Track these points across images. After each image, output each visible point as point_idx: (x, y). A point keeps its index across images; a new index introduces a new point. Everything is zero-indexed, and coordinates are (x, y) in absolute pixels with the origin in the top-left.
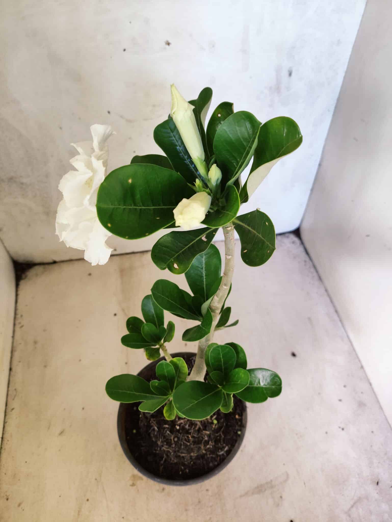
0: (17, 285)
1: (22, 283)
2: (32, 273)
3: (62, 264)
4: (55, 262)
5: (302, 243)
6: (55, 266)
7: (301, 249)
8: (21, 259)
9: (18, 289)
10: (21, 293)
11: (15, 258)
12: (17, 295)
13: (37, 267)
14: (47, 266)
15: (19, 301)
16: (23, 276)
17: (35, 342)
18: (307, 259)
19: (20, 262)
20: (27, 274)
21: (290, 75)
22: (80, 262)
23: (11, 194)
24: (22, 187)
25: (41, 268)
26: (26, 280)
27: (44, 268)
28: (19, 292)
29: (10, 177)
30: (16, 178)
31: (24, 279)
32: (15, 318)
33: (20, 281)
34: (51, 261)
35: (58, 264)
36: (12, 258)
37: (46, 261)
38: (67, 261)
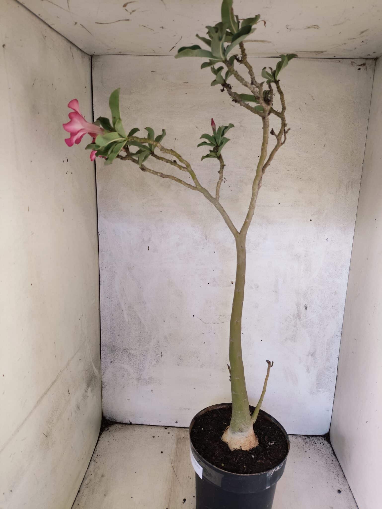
0: (100, 434)
1: (104, 434)
2: (112, 428)
3: (135, 426)
4: (131, 424)
5: (331, 446)
6: (130, 427)
7: (330, 451)
8: (108, 416)
9: (100, 437)
11: (105, 414)
12: (98, 440)
13: (117, 425)
14: (124, 426)
15: (98, 445)
16: (106, 429)
17: (103, 476)
19: (107, 418)
20: (109, 428)
21: (306, 309)
22: (149, 427)
23: (121, 360)
24: (130, 356)
25: (120, 426)
26: (107, 432)
27: (122, 426)
28: (100, 439)
29: (125, 348)
30: (128, 349)
31: (106, 431)
32: (93, 456)
33: (102, 432)
34: (129, 422)
35: (133, 425)
36: (102, 413)
37: (124, 422)
38: (139, 425)
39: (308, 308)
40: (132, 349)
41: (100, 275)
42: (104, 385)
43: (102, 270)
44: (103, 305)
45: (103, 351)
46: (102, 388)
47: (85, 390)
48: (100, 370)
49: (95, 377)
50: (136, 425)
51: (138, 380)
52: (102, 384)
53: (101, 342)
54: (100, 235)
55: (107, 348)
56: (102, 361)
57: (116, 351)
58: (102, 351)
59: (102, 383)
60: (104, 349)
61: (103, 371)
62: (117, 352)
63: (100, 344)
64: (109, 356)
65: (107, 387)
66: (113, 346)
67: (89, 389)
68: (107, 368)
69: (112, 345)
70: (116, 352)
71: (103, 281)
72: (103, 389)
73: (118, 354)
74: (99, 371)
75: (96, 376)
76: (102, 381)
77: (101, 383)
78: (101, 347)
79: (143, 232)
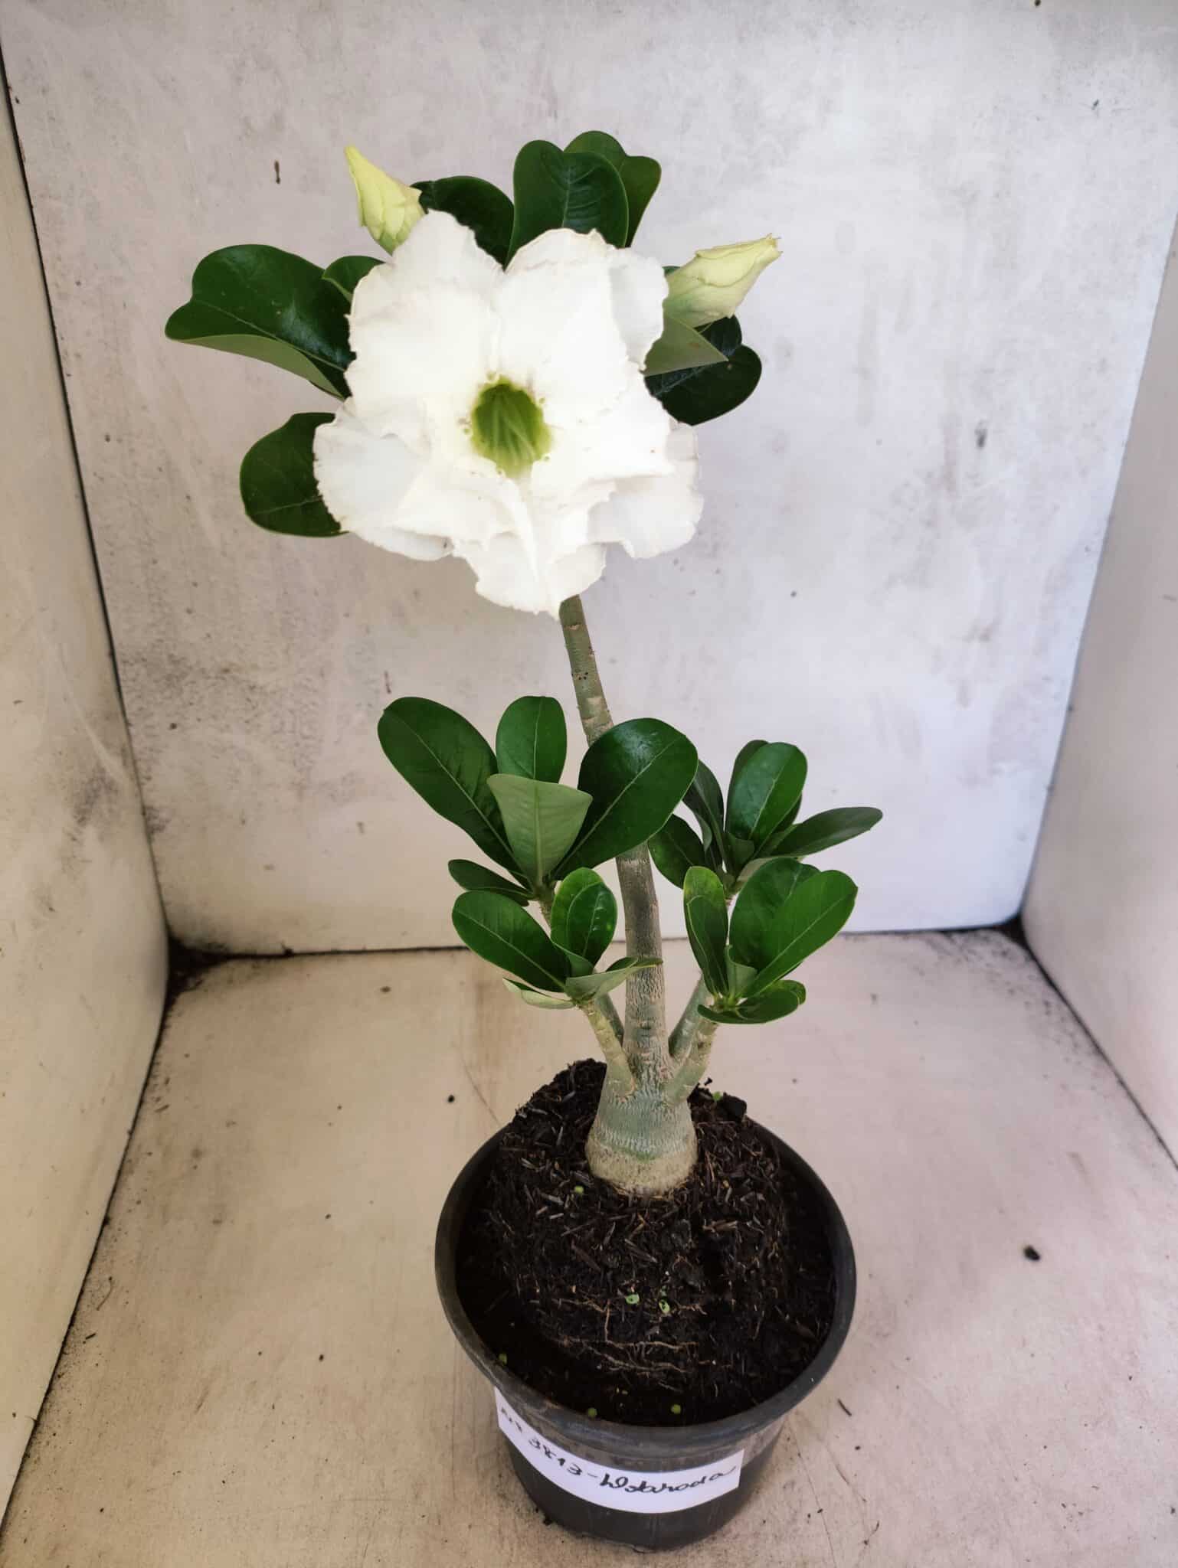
0: (169, 1004)
1: (183, 998)
2: (218, 975)
3: (306, 960)
4: (288, 954)
5: (1033, 957)
6: (288, 965)
7: (1032, 971)
8: (193, 935)
9: (170, 1013)
10: (174, 1022)
11: (178, 930)
12: (163, 1027)
13: (232, 964)
14: (262, 963)
15: (165, 1043)
16: (191, 982)
17: (197, 1154)
18: (1053, 999)
19: (189, 943)
20: (203, 977)
21: (981, 442)
22: (361, 959)
23: (214, 717)
24: (251, 697)
25: (246, 967)
26: (197, 992)
27: (254, 967)
28: (171, 1021)
29: (225, 665)
30: (239, 670)
31: (192, 989)
32: (146, 1084)
33: (177, 994)
34: (279, 950)
35: (296, 959)
36: (168, 928)
37: (262, 948)
38: (323, 954)
39: (989, 441)
40: (255, 667)
41: (56, 325)
42: (156, 822)
43: (63, 296)
44: (95, 474)
45: (131, 684)
46: (151, 831)
47: (69, 834)
48: (129, 760)
49: (111, 787)
50: (311, 957)
51: (300, 788)
52: (147, 816)
53: (116, 643)
54: (18, 101)
55: (143, 671)
56: (133, 722)
57: (188, 678)
58: (124, 681)
59: (147, 812)
60: (131, 675)
61: (141, 765)
62: (193, 682)
63: (112, 654)
64: (159, 700)
65: (170, 829)
66: (174, 661)
67: (90, 832)
68: (159, 752)
69: (165, 657)
70: (186, 685)
71: (78, 356)
72: (156, 836)
73: (197, 693)
74: (125, 764)
75: (112, 782)
76: (147, 803)
77: (144, 814)
78: (120, 666)
79: (239, 79)
